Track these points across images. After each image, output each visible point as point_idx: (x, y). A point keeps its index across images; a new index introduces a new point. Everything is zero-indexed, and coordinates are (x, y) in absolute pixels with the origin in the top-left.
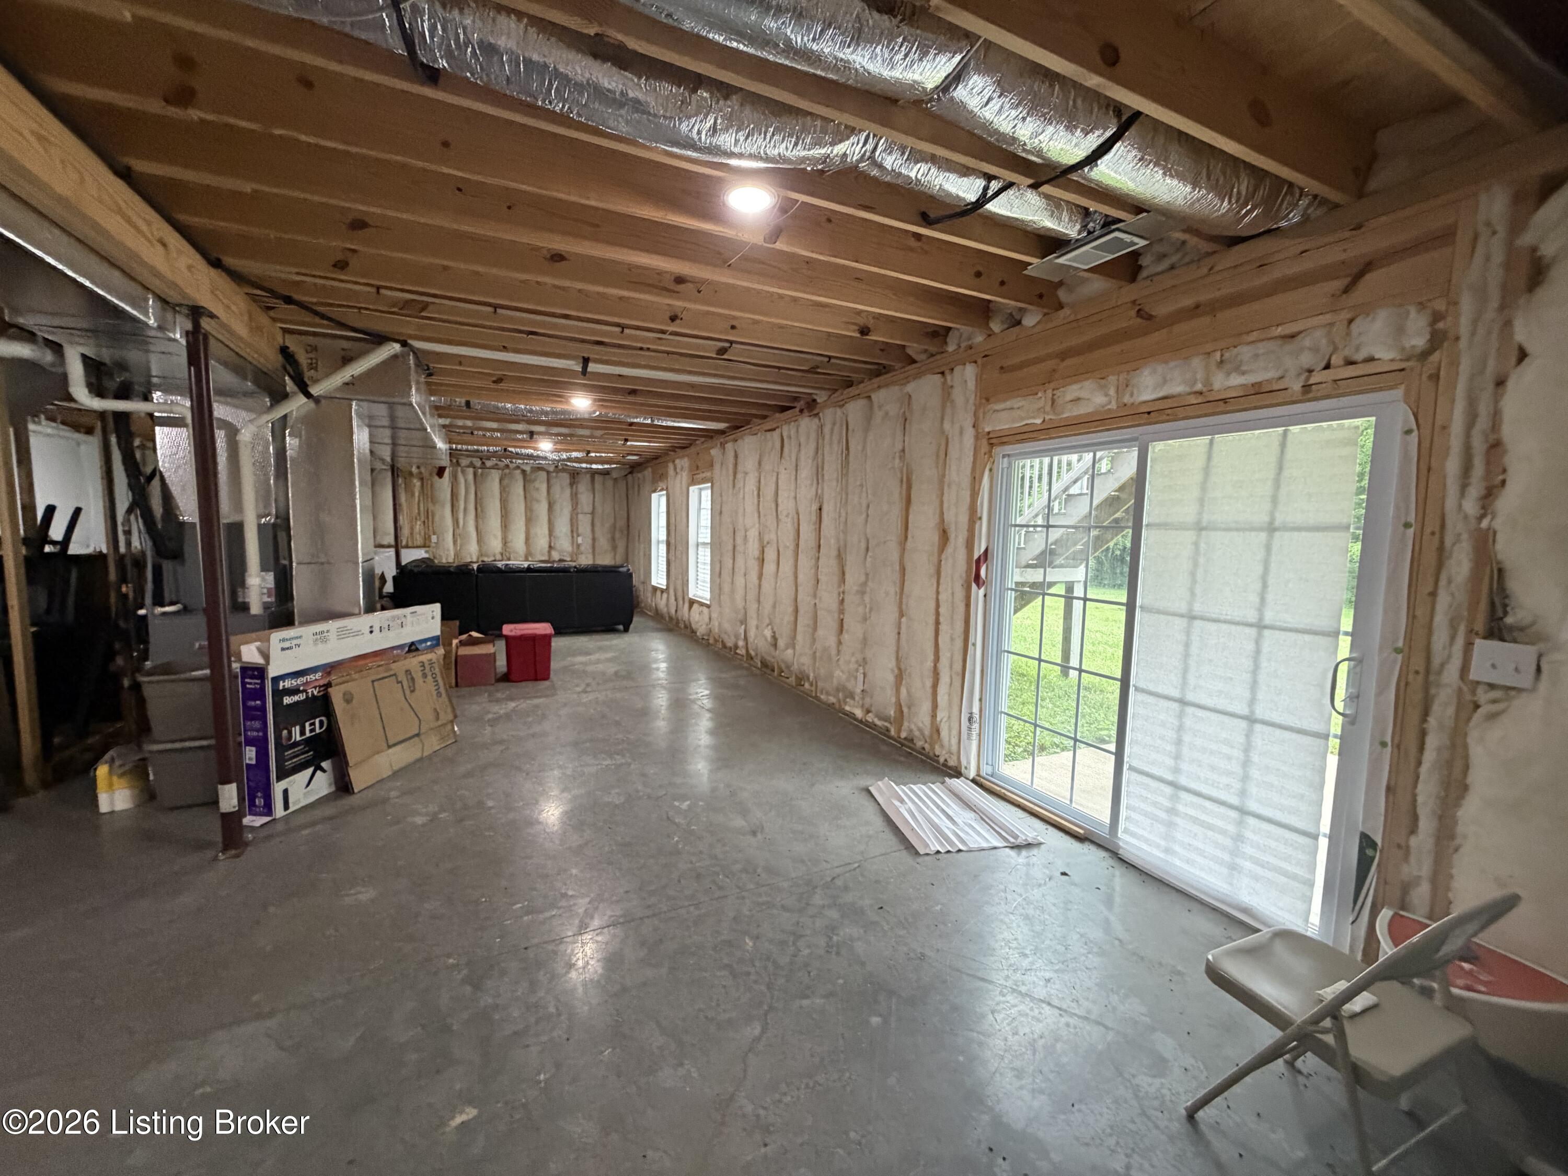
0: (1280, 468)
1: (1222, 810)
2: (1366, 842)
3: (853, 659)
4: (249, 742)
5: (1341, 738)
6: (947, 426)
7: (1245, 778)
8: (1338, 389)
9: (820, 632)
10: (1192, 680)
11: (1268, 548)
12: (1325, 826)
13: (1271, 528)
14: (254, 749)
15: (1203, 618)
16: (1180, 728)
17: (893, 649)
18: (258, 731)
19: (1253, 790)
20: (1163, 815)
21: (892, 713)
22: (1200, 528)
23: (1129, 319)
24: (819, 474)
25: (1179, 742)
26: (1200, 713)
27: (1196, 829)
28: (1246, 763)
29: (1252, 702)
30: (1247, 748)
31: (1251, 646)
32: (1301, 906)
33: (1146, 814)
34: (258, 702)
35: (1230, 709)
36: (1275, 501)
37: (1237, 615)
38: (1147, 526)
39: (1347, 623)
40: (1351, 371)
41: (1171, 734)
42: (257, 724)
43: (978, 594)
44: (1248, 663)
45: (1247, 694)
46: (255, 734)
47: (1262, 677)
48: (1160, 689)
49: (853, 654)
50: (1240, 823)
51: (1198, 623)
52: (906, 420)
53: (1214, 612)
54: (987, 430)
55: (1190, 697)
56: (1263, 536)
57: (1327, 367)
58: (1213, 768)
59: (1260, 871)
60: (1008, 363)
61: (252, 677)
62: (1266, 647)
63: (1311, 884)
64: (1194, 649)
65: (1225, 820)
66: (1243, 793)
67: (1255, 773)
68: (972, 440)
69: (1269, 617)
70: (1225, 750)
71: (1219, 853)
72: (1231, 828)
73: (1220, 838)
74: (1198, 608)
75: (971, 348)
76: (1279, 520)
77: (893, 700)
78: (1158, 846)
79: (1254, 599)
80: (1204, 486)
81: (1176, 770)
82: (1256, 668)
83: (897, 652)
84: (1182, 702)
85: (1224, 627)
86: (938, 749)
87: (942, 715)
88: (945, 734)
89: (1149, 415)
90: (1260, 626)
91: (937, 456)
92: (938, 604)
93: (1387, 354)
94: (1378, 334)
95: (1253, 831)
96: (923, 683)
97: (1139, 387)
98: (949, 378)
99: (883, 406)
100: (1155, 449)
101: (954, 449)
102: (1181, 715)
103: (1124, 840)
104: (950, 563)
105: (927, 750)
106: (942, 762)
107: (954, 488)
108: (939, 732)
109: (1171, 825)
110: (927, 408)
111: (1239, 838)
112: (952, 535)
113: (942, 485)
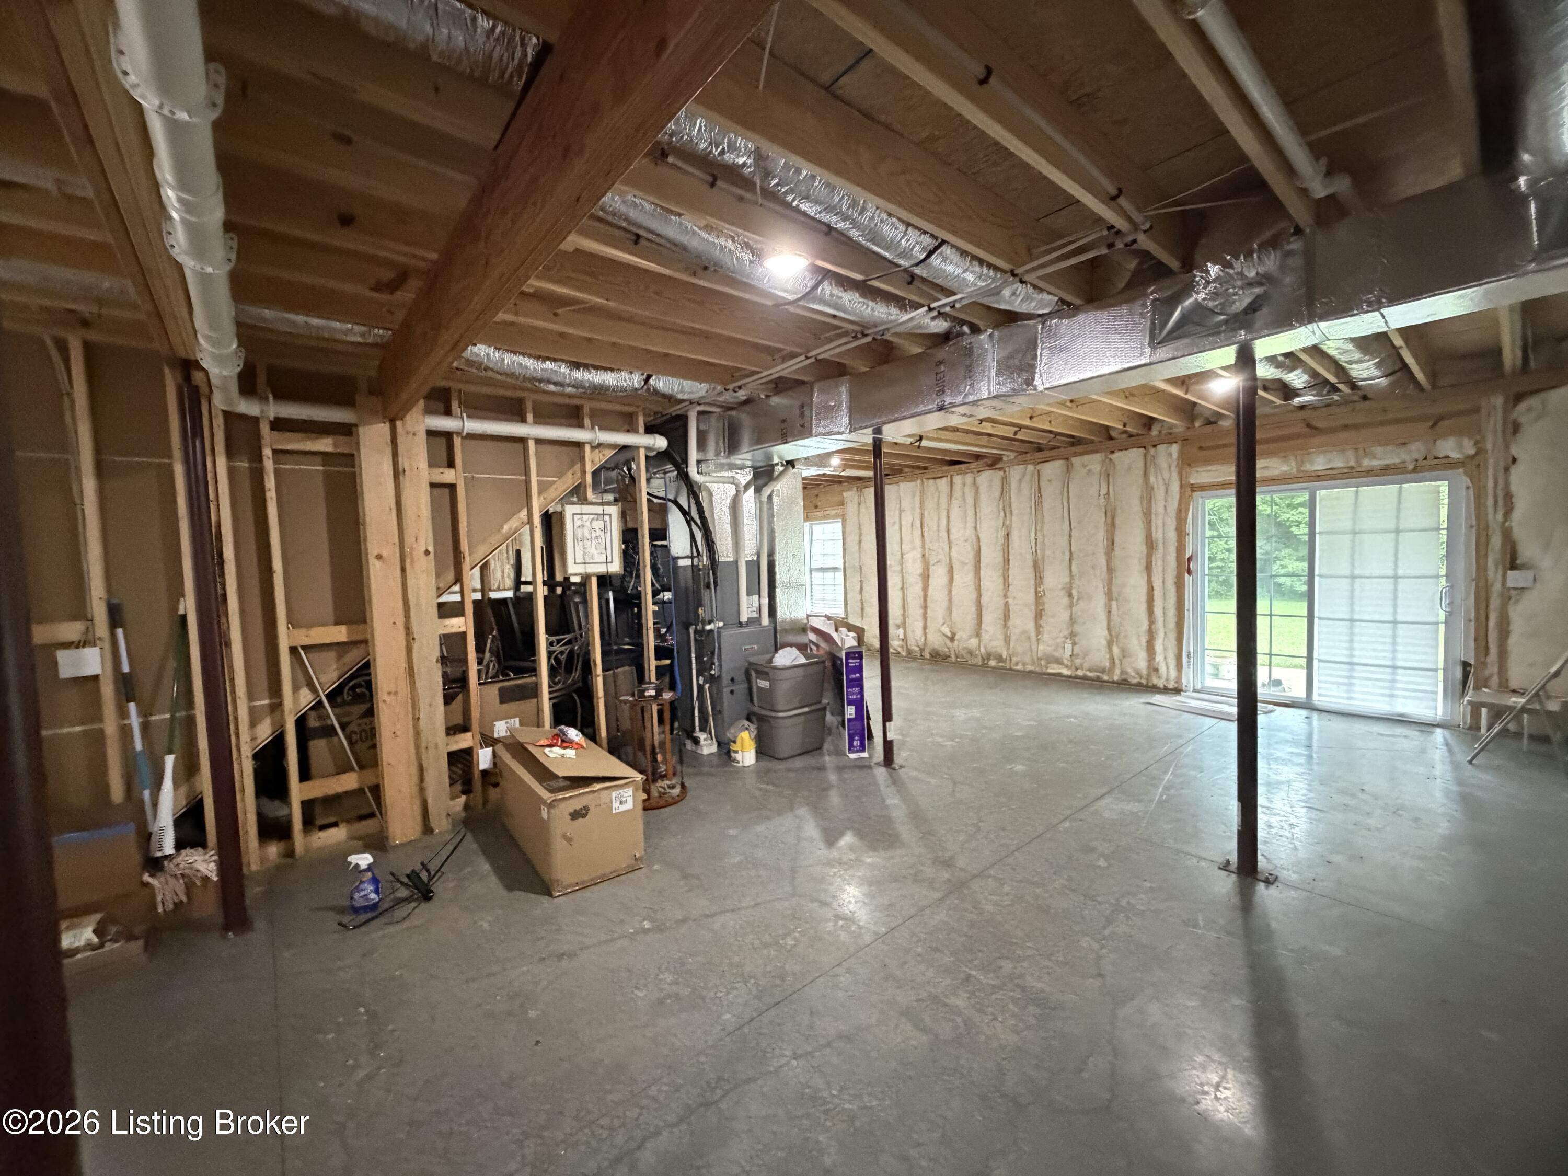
0: (1399, 503)
1: (1382, 670)
2: (1465, 665)
3: (1061, 635)
4: (850, 703)
5: (1446, 623)
6: (1152, 479)
7: (1394, 651)
8: (1431, 468)
9: (1014, 621)
10: (1357, 608)
11: (1397, 541)
12: (1441, 665)
13: (1397, 531)
14: (853, 707)
15: (1361, 577)
16: (1352, 634)
17: (1105, 624)
18: (856, 694)
19: (1399, 656)
20: (1346, 681)
21: (1108, 664)
22: (1355, 533)
23: (1300, 428)
24: (1006, 509)
25: (1351, 641)
26: (1364, 624)
27: (1366, 682)
28: (1394, 644)
29: (1395, 613)
30: (1394, 636)
31: (1392, 587)
32: (1432, 704)
33: (1333, 683)
34: (858, 675)
35: (1382, 619)
36: (1398, 518)
37: (1382, 573)
38: (1319, 533)
39: (1443, 572)
40: (1437, 461)
41: (1345, 638)
42: (856, 690)
43: (1188, 579)
44: (1390, 596)
45: (1391, 610)
46: (855, 697)
47: (1399, 602)
48: (1337, 616)
49: (1060, 632)
50: (1394, 674)
51: (1358, 580)
52: (1108, 475)
53: (1367, 573)
54: (1192, 482)
55: (1356, 617)
56: (1393, 535)
57: (1425, 459)
58: (1374, 650)
59: (1407, 694)
60: (1203, 445)
61: (854, 658)
62: (1400, 587)
63: (1436, 693)
64: (1357, 593)
65: (1384, 674)
66: (1394, 659)
67: (1400, 648)
68: (1178, 488)
69: (1401, 572)
70: (1382, 640)
71: (1383, 691)
72: (1389, 677)
73: (1382, 684)
74: (1357, 572)
75: (1171, 434)
76: (1401, 527)
77: (1108, 656)
78: (1343, 698)
79: (1391, 565)
80: (1355, 512)
81: (1351, 656)
82: (1395, 598)
83: (1109, 625)
84: (1352, 620)
85: (1375, 580)
86: (1155, 681)
87: (1159, 658)
88: (1163, 670)
89: (1319, 477)
90: (1396, 577)
91: (1142, 498)
92: (1151, 589)
93: (1455, 455)
94: (1449, 448)
95: (1401, 676)
96: (1139, 640)
97: (1312, 463)
98: (1152, 451)
99: (1084, 466)
100: (1320, 494)
101: (1159, 494)
102: (1351, 627)
103: (1317, 699)
104: (1160, 563)
105: (1144, 682)
106: (1162, 686)
107: (1161, 517)
108: (1157, 670)
109: (1351, 684)
110: (1129, 469)
111: (1394, 681)
112: (1161, 546)
113: (1147, 515)
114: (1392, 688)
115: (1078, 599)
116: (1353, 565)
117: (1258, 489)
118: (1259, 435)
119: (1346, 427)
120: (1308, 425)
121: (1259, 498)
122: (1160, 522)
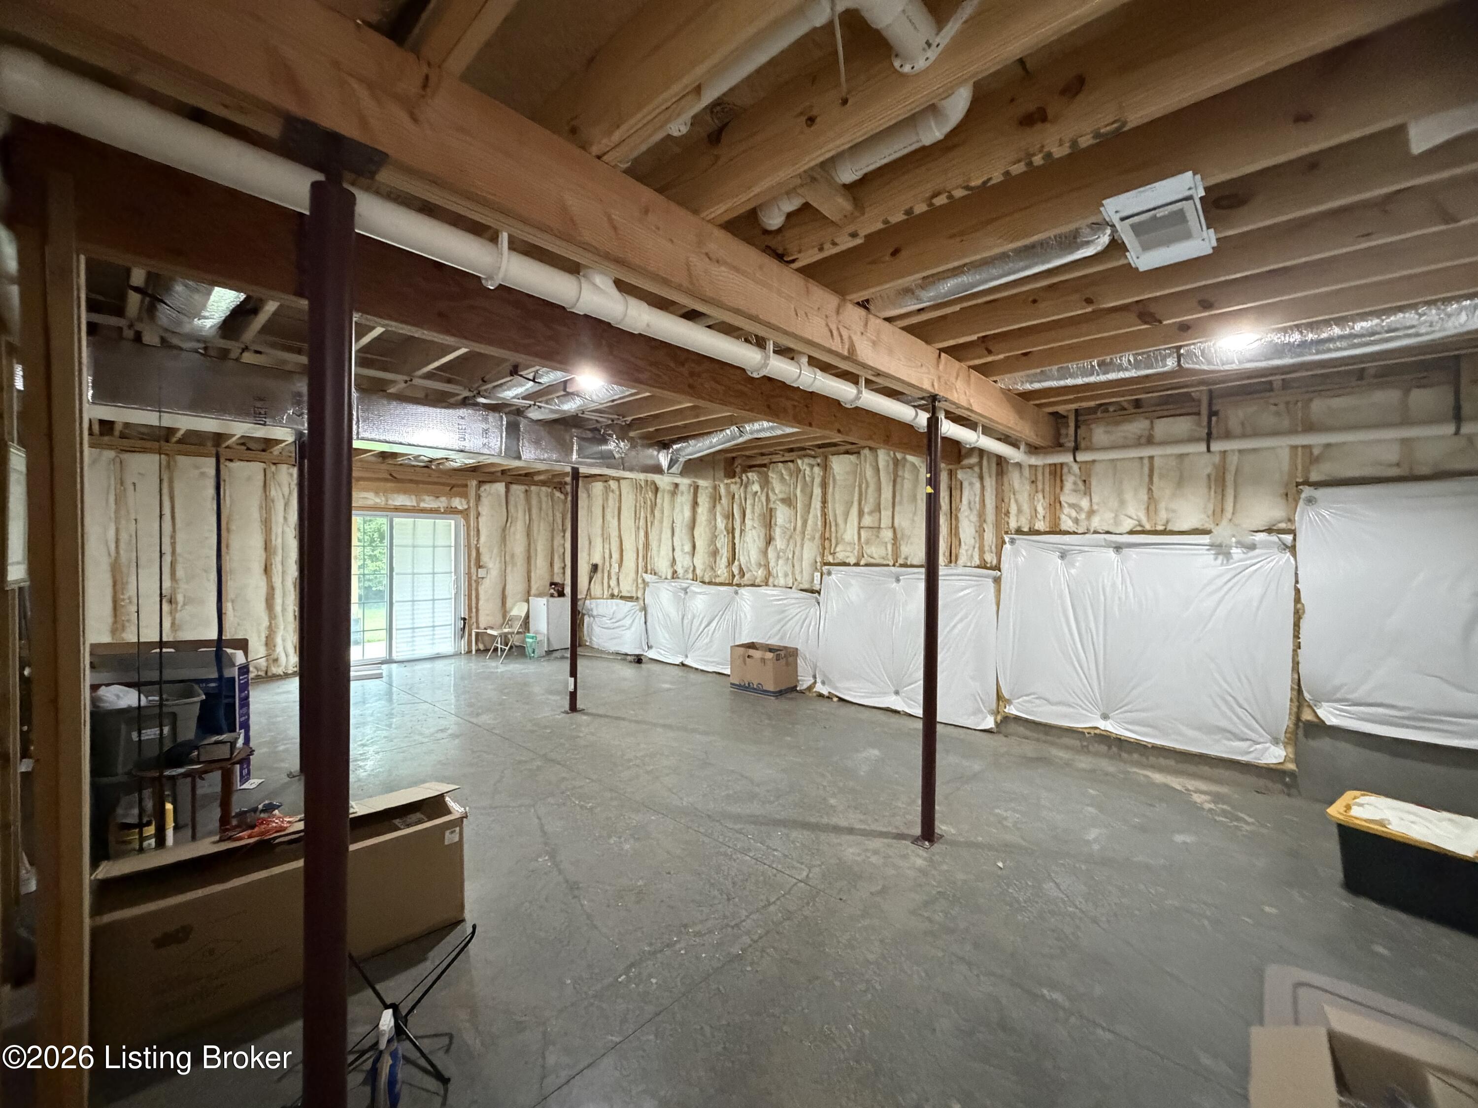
0: (434, 530)
1: (428, 629)
2: (463, 620)
5: (454, 599)
6: (273, 493)
7: (434, 617)
8: (448, 513)
10: (415, 594)
11: (434, 552)
13: (434, 547)
15: (417, 574)
16: (413, 610)
19: (436, 619)
20: (410, 640)
22: (414, 547)
23: (386, 475)
25: (413, 614)
26: (419, 603)
27: (420, 639)
28: (434, 613)
29: (434, 594)
30: (433, 608)
31: (432, 579)
32: (450, 644)
35: (428, 599)
36: (434, 539)
37: (427, 571)
38: (396, 546)
39: (453, 570)
40: (451, 509)
41: (410, 613)
44: (431, 584)
45: (432, 593)
47: (435, 588)
48: (405, 599)
50: (434, 630)
51: (416, 576)
52: (224, 481)
53: (420, 572)
55: (415, 599)
56: (432, 549)
57: (446, 507)
58: (424, 618)
59: (440, 641)
62: (436, 579)
63: (451, 638)
64: (415, 584)
65: (428, 631)
66: (433, 621)
67: (436, 615)
69: (436, 570)
70: (428, 611)
71: (428, 643)
72: (431, 633)
74: (415, 571)
76: (436, 544)
78: (410, 651)
79: (431, 566)
80: (414, 534)
81: (413, 623)
82: (434, 585)
84: (413, 601)
85: (424, 575)
86: (275, 670)
87: (279, 649)
88: (283, 659)
89: (397, 509)
90: (434, 573)
91: (261, 507)
92: (271, 589)
93: (460, 508)
94: (458, 503)
95: (438, 631)
96: (259, 637)
97: (393, 500)
98: (273, 468)
99: (197, 467)
100: (396, 520)
101: (280, 506)
102: (413, 605)
103: (395, 656)
104: (280, 567)
105: (262, 674)
106: (282, 673)
107: (280, 526)
108: (276, 660)
109: (413, 641)
110: (249, 479)
111: (434, 635)
112: (280, 552)
113: (267, 524)
114: (433, 639)
115: (184, 604)
116: (413, 567)
117: (353, 512)
118: (355, 474)
119: (411, 481)
120: (391, 475)
121: (354, 518)
122: (280, 531)
